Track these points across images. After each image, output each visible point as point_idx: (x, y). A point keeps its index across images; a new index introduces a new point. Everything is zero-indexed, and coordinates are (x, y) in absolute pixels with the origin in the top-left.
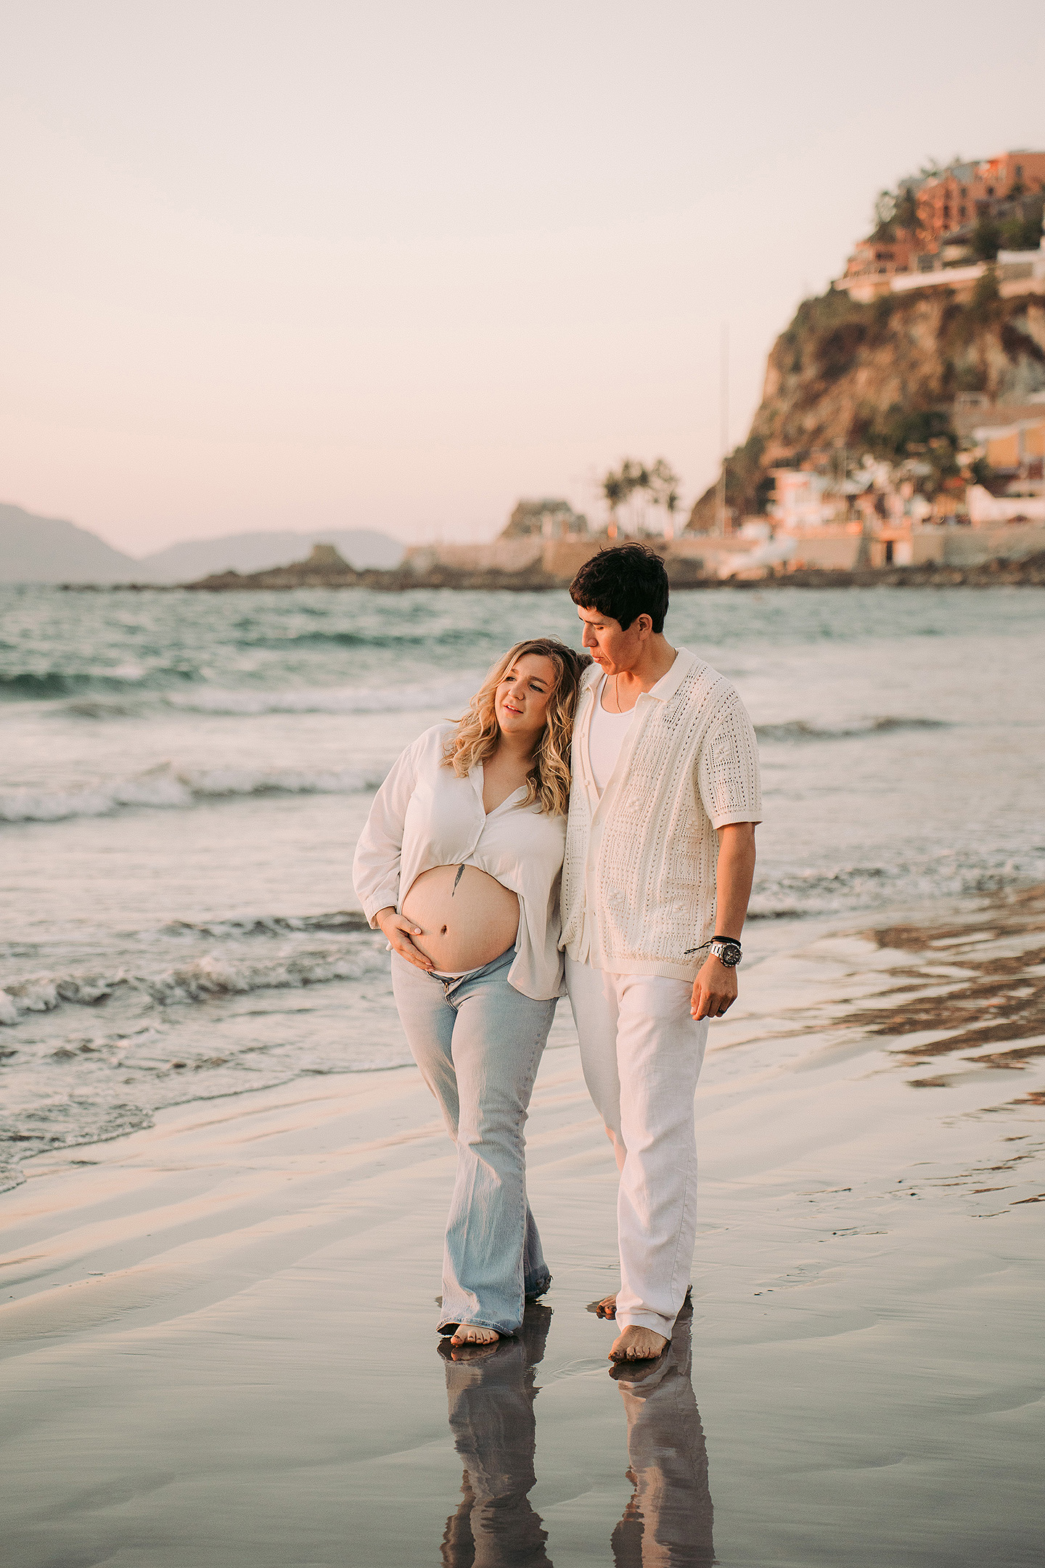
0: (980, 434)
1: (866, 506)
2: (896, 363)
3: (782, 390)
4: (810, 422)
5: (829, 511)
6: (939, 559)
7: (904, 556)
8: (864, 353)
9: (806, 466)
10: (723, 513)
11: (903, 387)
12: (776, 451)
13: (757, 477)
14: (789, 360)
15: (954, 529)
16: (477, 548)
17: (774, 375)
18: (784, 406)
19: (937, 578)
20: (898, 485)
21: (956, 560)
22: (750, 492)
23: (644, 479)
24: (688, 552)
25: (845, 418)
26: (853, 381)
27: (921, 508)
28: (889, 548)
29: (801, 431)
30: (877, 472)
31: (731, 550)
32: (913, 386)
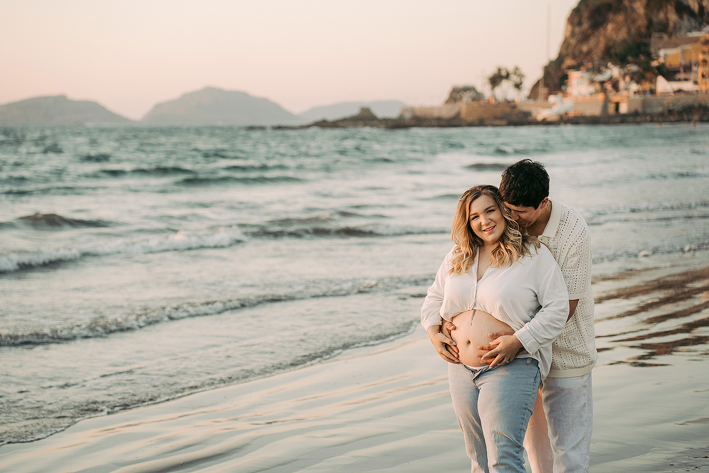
0: (662, 53)
1: (609, 86)
2: (626, 20)
3: (573, 34)
4: (585, 48)
5: (592, 89)
6: (640, 110)
7: (624, 109)
8: (611, 16)
9: (582, 68)
10: (543, 91)
11: (629, 32)
12: (569, 62)
13: (560, 74)
14: (576, 20)
15: (649, 96)
16: (432, 108)
17: (570, 28)
18: (573, 41)
19: (638, 119)
20: (624, 76)
21: (648, 111)
22: (557, 80)
23: (507, 76)
24: (525, 109)
25: (602, 45)
26: (605, 29)
27: (634, 87)
28: (617, 105)
29: (581, 52)
30: (614, 71)
31: (544, 107)
32: (633, 30)
